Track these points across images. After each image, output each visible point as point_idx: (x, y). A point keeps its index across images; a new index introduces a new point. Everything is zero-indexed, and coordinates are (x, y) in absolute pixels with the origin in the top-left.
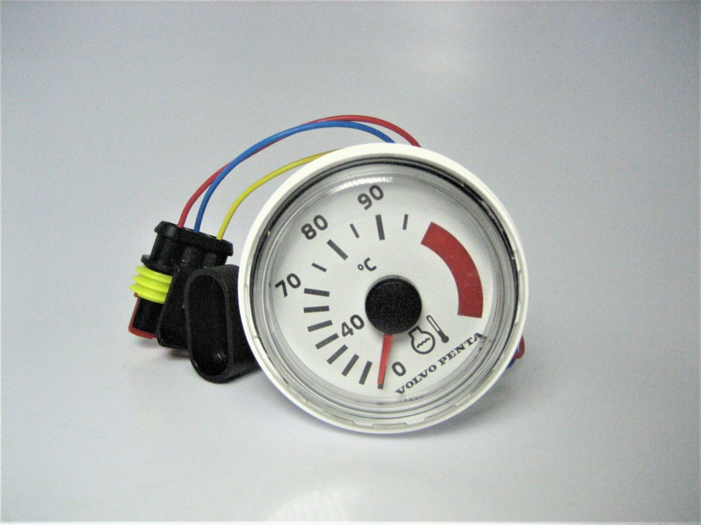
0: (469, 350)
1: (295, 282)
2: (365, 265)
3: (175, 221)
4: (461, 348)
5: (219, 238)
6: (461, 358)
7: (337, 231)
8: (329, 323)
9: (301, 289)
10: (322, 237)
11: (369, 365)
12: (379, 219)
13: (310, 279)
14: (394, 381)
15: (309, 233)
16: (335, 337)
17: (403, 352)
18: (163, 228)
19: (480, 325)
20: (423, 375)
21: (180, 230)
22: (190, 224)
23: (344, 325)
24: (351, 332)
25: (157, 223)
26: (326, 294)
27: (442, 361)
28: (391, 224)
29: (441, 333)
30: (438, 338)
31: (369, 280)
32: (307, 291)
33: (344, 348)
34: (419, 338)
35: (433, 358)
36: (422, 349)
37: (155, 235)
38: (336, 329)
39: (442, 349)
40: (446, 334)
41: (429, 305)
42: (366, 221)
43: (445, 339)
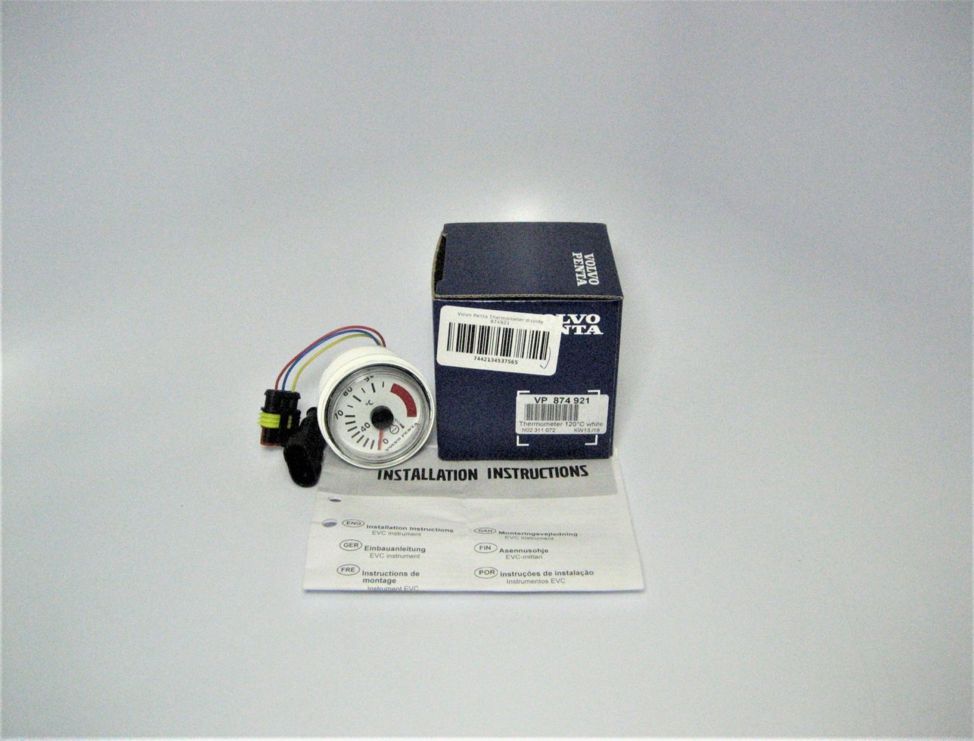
0: (413, 430)
1: (341, 413)
2: (369, 403)
3: (273, 388)
4: (409, 430)
5: (293, 392)
6: (410, 434)
7: (357, 392)
8: (356, 427)
9: (344, 415)
10: (351, 395)
11: (373, 441)
12: (372, 385)
13: (347, 411)
14: (384, 446)
15: (346, 394)
16: (359, 432)
17: (387, 434)
18: (268, 393)
19: (417, 419)
20: (396, 442)
21: (277, 392)
22: (280, 388)
23: (362, 427)
24: (365, 429)
25: (265, 391)
26: (354, 416)
27: (403, 436)
28: (378, 385)
29: (401, 425)
30: (400, 427)
31: (370, 409)
32: (346, 416)
33: (363, 436)
34: (393, 428)
35: (399, 435)
36: (395, 432)
37: (265, 396)
38: (359, 429)
39: (402, 431)
40: (403, 424)
41: (395, 415)
42: (368, 387)
43: (403, 427)
